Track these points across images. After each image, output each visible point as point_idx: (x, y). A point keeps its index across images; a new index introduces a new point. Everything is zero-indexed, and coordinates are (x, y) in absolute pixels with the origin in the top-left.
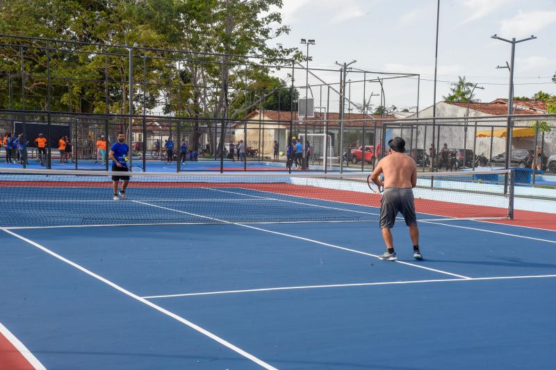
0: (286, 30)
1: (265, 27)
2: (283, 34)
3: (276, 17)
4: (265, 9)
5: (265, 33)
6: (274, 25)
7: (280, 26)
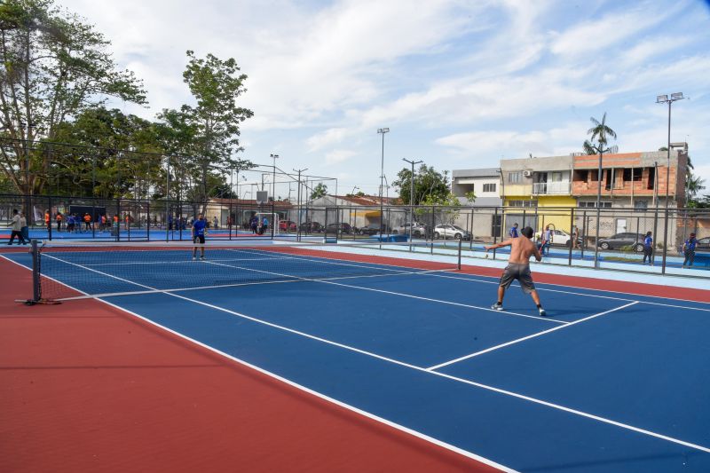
0: (241, 149)
1: (229, 147)
2: (240, 152)
3: (235, 142)
4: (229, 136)
5: (229, 151)
6: (234, 147)
7: (238, 147)
